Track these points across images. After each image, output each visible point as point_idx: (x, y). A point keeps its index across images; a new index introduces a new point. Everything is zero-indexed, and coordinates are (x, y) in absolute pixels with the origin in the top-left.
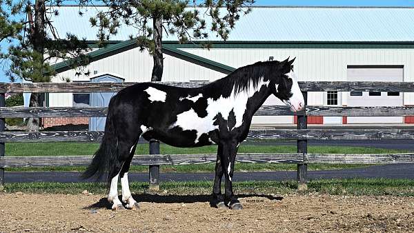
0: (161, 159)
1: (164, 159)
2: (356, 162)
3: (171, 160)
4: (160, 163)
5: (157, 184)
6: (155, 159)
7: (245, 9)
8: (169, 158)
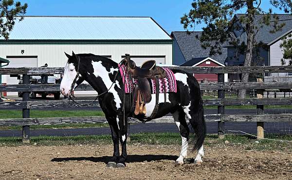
0: (31, 121)
1: (33, 121)
2: (162, 122)
3: (38, 122)
4: (30, 124)
5: (28, 138)
6: (27, 121)
7: (20, 18)
8: (37, 120)
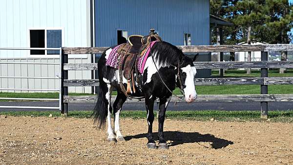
0: (267, 97)
1: (270, 97)
3: (274, 98)
4: (267, 100)
5: (265, 114)
6: (264, 97)
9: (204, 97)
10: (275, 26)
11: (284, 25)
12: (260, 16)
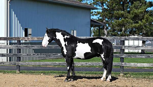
9: (40, 63)
10: (136, 27)
11: (140, 26)
12: (127, 21)
